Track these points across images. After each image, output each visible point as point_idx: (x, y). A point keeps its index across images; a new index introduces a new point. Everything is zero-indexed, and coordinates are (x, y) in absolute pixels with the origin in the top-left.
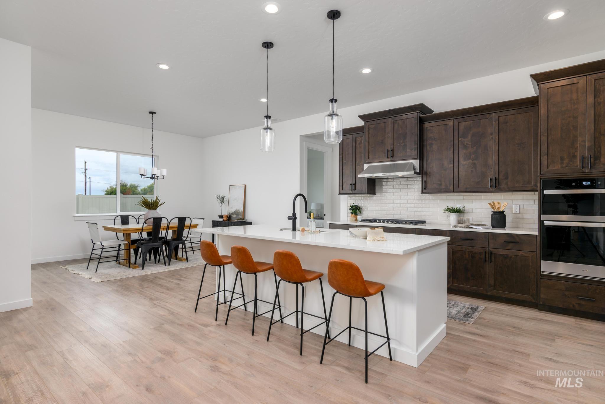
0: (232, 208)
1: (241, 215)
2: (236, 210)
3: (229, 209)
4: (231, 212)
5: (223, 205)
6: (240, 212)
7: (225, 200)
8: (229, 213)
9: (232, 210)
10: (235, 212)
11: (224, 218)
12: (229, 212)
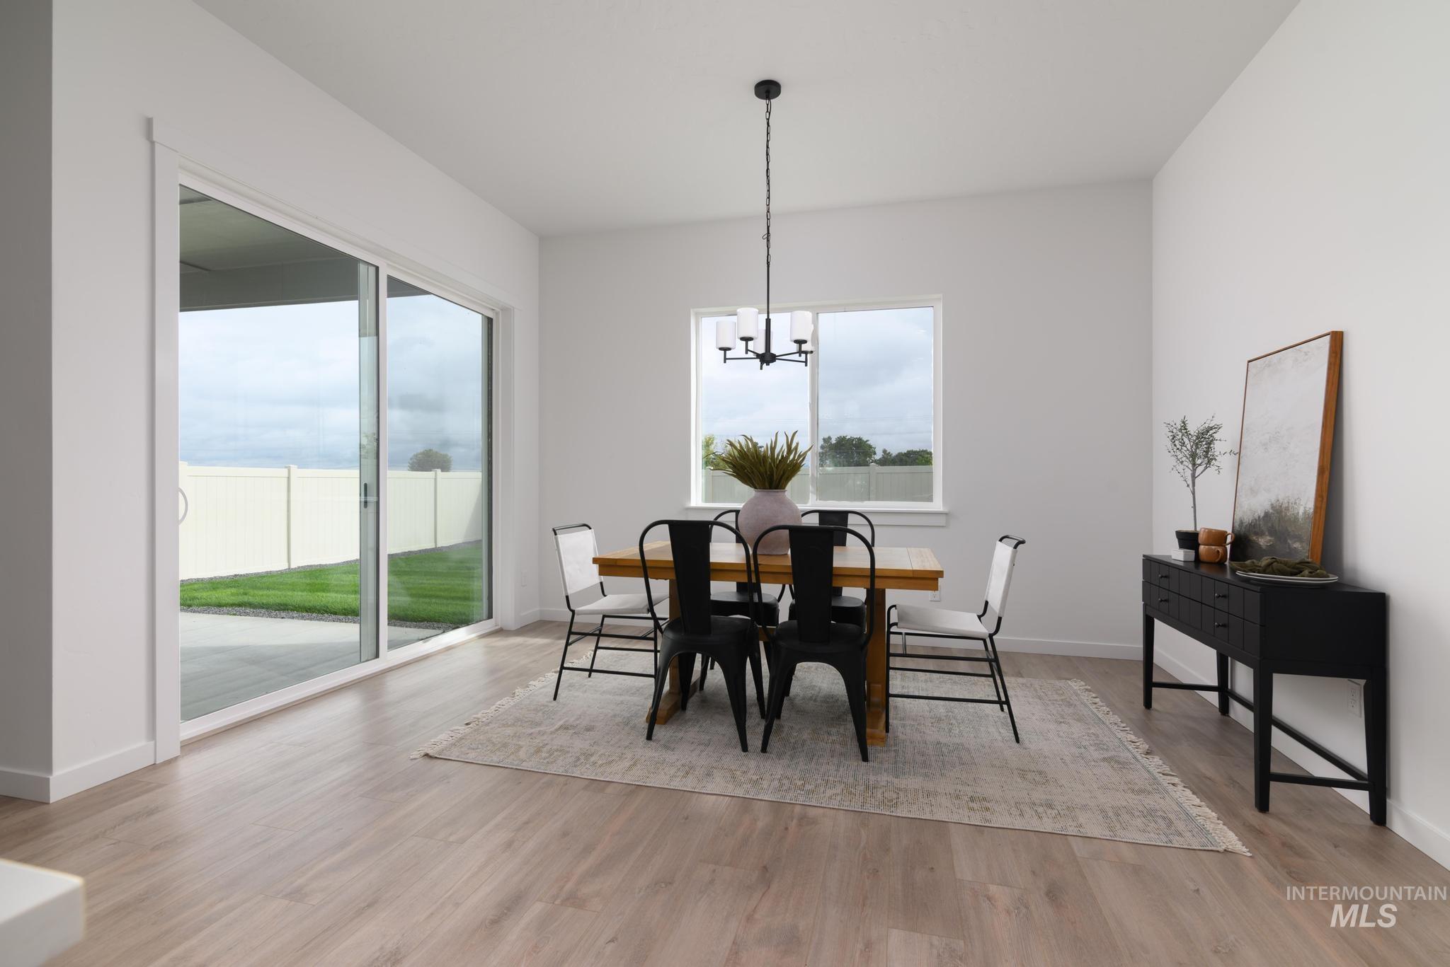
0: (1253, 492)
1: (1298, 538)
2: (1272, 505)
3: (1241, 499)
4: (1248, 518)
5: (1208, 478)
6: (1296, 518)
7: (1218, 447)
8: (1241, 523)
9: (1256, 505)
10: (1267, 515)
11: (1202, 547)
12: (1239, 514)
